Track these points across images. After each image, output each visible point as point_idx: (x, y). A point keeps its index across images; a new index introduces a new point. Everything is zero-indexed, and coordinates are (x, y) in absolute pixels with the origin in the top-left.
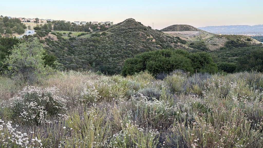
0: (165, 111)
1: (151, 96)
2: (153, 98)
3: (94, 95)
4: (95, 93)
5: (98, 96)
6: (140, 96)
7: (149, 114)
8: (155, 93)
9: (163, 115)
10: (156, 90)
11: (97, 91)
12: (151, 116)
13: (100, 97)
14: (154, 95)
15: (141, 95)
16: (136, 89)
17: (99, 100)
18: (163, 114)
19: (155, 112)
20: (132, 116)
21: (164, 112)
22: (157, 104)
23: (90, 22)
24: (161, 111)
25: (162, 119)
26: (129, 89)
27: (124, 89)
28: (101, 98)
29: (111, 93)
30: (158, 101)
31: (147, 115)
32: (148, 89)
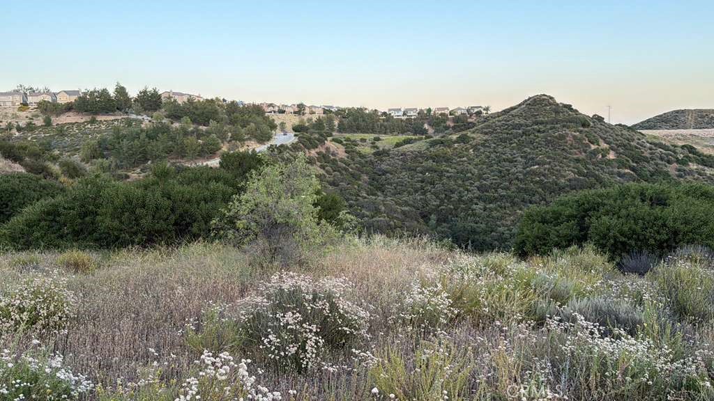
0: (656, 371)
1: (608, 322)
2: (616, 331)
3: (440, 305)
4: (443, 301)
5: (450, 310)
6: (574, 320)
7: (606, 376)
8: (623, 315)
9: (648, 386)
10: (624, 306)
11: (446, 295)
12: (610, 385)
13: (456, 312)
14: (619, 321)
15: (580, 317)
16: (559, 297)
17: (451, 319)
18: (651, 382)
19: (624, 374)
20: (550, 377)
21: (651, 377)
22: (633, 349)
24: (642, 372)
25: (646, 397)
26: (539, 296)
27: (525, 297)
28: (458, 315)
29: (486, 304)
30: (633, 341)
31: (599, 380)
32: (599, 301)
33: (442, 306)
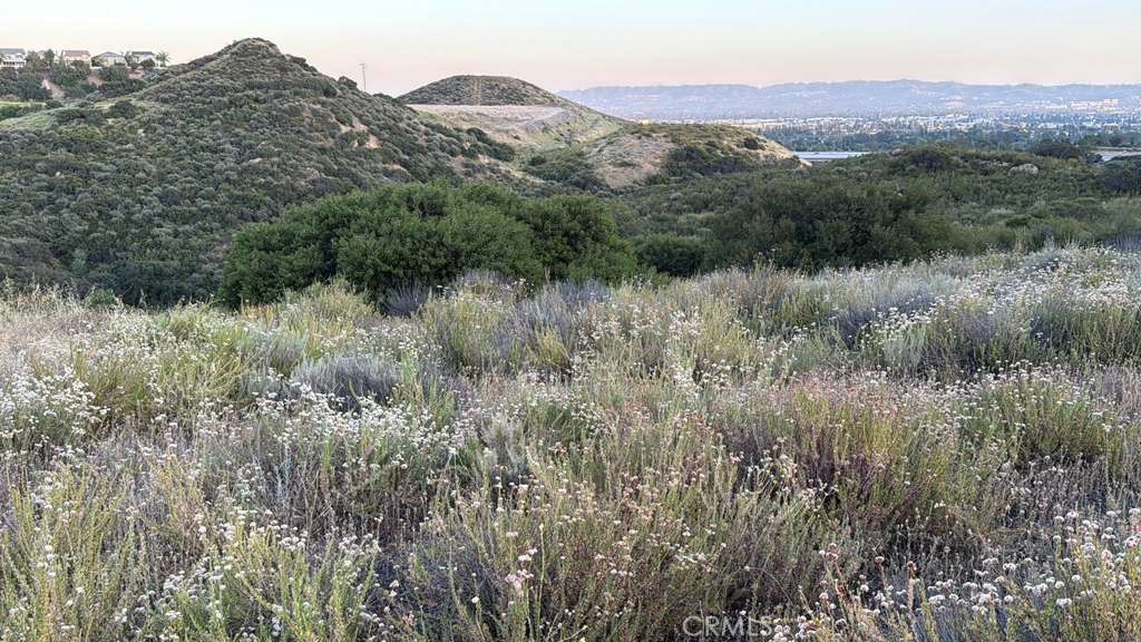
0: (414, 449)
1: (349, 390)
2: (363, 401)
3: (70, 404)
4: (76, 399)
5: (91, 410)
6: (296, 394)
7: (344, 469)
8: (374, 377)
9: (403, 471)
10: (375, 365)
11: (81, 385)
12: (350, 480)
13: (104, 412)
14: (368, 386)
15: (305, 388)
16: (284, 365)
17: (96, 427)
18: (405, 466)
19: (369, 460)
20: (260, 487)
21: (407, 457)
22: (379, 423)
23: (46, 50)
24: (391, 454)
25: (400, 487)
26: (250, 365)
27: (227, 369)
28: (110, 417)
29: (160, 391)
30: (380, 411)
31: (333, 476)
32: (339, 360)
33: (73, 406)
